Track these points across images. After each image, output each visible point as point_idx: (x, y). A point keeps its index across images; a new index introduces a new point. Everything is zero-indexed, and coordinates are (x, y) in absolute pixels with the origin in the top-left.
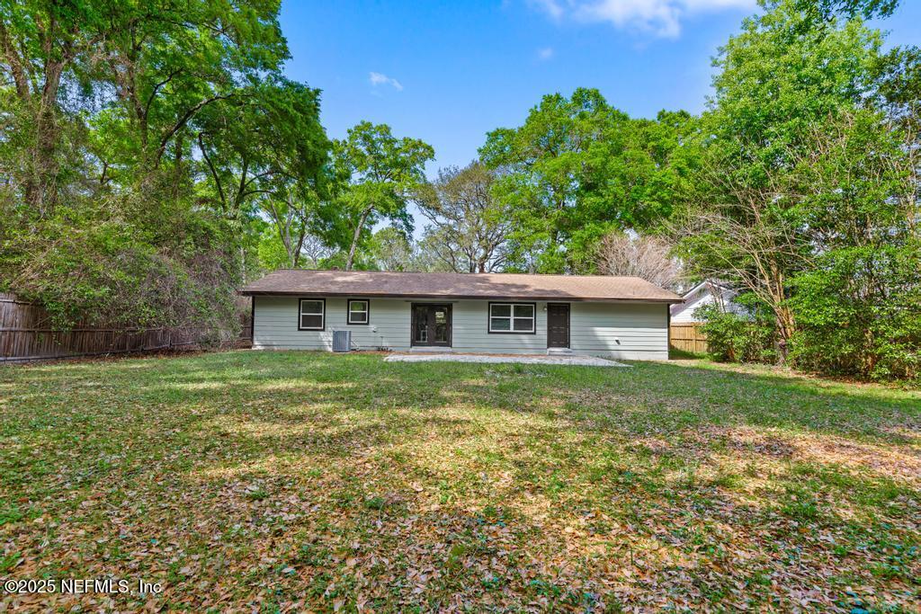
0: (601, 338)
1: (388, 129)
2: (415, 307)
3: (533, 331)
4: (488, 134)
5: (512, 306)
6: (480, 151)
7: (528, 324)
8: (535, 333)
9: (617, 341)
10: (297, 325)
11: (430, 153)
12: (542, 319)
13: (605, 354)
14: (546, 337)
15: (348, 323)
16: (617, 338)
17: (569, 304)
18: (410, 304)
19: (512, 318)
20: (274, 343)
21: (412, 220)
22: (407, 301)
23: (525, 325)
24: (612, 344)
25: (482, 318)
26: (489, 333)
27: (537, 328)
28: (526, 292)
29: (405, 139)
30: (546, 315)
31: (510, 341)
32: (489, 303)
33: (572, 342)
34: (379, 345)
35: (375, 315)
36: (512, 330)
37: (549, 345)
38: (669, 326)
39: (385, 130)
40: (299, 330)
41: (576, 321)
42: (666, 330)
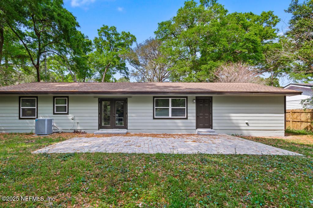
0: (234, 121)
1: (115, 28)
2: (101, 101)
3: (186, 117)
4: (159, 24)
5: (170, 99)
6: (155, 32)
7: (182, 112)
8: (187, 119)
9: (247, 123)
10: (18, 115)
11: (134, 39)
12: (192, 108)
13: (238, 133)
14: (195, 121)
15: (54, 114)
16: (247, 121)
17: (212, 97)
18: (97, 99)
19: (170, 108)
20: (3, 128)
21: (128, 70)
22: (95, 97)
23: (179, 113)
24: (243, 126)
25: (148, 109)
26: (154, 118)
27: (188, 115)
28: (181, 89)
29: (122, 32)
30: (195, 105)
31: (169, 124)
32: (154, 97)
33: (214, 125)
34: (75, 128)
35: (73, 107)
36: (170, 116)
37: (198, 127)
38: (285, 112)
39: (114, 29)
40: (20, 119)
41: (217, 110)
42: (283, 115)
